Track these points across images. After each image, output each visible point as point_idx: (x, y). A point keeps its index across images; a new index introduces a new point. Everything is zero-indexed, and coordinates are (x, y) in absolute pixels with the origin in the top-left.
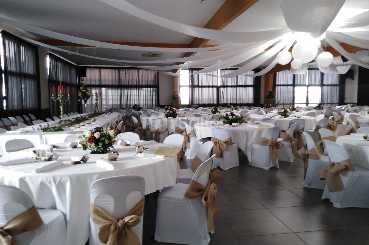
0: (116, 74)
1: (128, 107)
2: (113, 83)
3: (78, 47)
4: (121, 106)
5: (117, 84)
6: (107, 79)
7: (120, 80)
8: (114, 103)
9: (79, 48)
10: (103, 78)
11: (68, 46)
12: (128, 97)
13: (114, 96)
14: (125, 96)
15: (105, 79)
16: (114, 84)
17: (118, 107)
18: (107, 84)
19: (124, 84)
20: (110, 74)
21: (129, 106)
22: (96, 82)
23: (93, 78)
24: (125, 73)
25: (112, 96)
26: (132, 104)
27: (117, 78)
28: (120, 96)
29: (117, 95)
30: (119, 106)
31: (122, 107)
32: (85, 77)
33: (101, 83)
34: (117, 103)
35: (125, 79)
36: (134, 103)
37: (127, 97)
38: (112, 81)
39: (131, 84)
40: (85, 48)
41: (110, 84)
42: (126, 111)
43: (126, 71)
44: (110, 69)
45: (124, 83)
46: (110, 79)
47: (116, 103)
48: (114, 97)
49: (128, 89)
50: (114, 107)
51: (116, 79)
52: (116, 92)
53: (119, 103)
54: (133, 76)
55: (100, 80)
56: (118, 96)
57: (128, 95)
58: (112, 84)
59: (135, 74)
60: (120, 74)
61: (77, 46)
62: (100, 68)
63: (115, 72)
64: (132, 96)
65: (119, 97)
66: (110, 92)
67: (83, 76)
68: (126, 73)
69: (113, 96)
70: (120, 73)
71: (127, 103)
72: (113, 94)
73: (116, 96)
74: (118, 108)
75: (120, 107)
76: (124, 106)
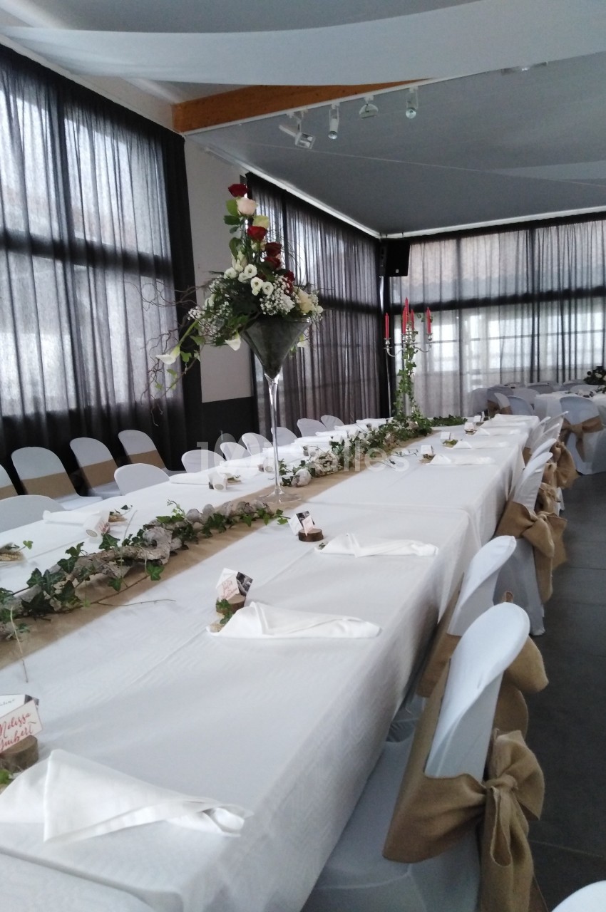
0: (518, 250)
1: (564, 380)
2: (505, 288)
3: (335, 103)
4: (535, 374)
5: (523, 289)
6: (483, 277)
7: (534, 273)
8: (508, 364)
9: (341, 103)
10: (467, 275)
11: (292, 107)
12: (567, 337)
13: (509, 337)
14: (552, 334)
15: (477, 280)
16: (511, 291)
17: (522, 378)
18: (482, 294)
19: (550, 288)
20: (496, 252)
21: (567, 372)
22: (444, 290)
23: (432, 279)
24: (555, 241)
25: (500, 338)
26: (583, 365)
27: (523, 270)
28: (533, 336)
29: (519, 334)
30: (526, 376)
31: (539, 380)
32: (406, 274)
33: (460, 292)
34: (519, 365)
35: (555, 269)
36: (588, 361)
37: (560, 337)
38: (504, 280)
39: (579, 285)
40: (368, 96)
41: (495, 292)
42: (562, 400)
43: (562, 233)
44: (496, 235)
45: (549, 284)
46: (496, 276)
47: (515, 364)
48: (509, 344)
49: (566, 302)
50: (508, 379)
51: (520, 273)
52: (516, 326)
53: (527, 364)
54: (590, 248)
55: (458, 283)
56: (522, 336)
57: (567, 330)
58: (502, 292)
59: (600, 242)
60: (536, 252)
61: (330, 99)
62: (458, 236)
63: (514, 244)
64: (584, 332)
65: (527, 341)
66: (496, 326)
67: (397, 271)
68: (561, 240)
69: (504, 338)
70: (537, 242)
71: (560, 363)
72: (504, 332)
73: (516, 337)
74: (522, 385)
75: (531, 381)
76: (548, 376)
